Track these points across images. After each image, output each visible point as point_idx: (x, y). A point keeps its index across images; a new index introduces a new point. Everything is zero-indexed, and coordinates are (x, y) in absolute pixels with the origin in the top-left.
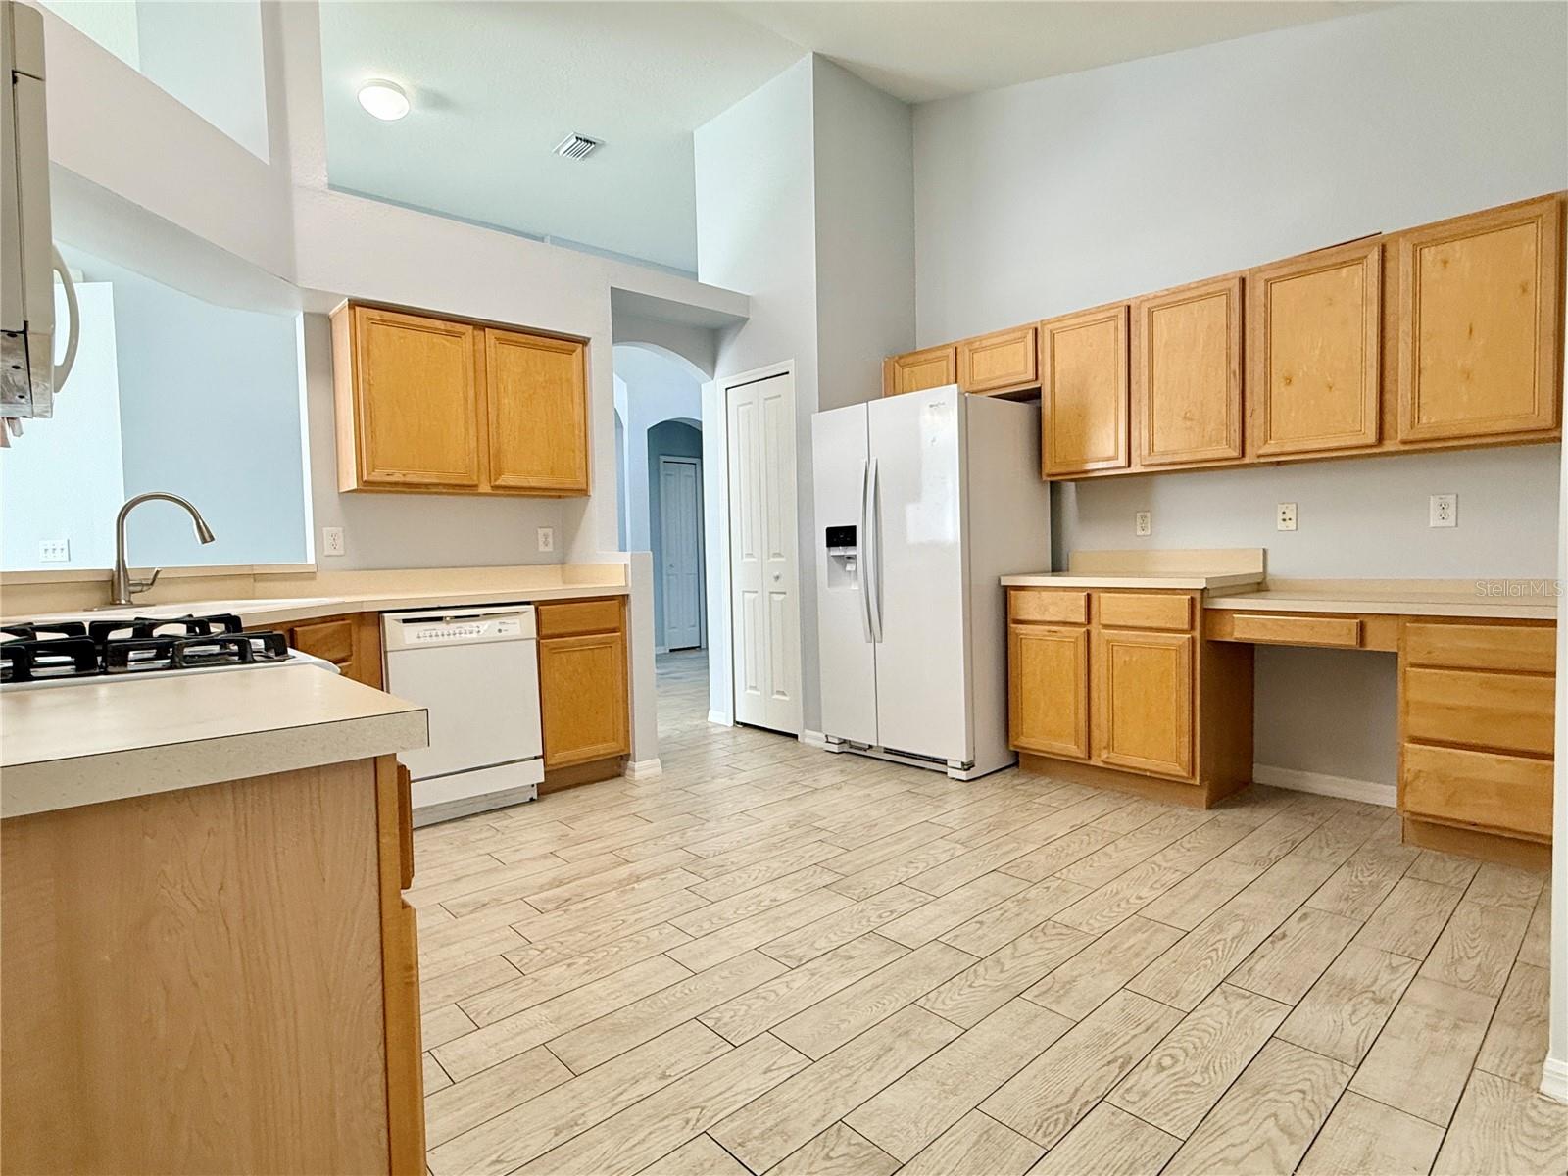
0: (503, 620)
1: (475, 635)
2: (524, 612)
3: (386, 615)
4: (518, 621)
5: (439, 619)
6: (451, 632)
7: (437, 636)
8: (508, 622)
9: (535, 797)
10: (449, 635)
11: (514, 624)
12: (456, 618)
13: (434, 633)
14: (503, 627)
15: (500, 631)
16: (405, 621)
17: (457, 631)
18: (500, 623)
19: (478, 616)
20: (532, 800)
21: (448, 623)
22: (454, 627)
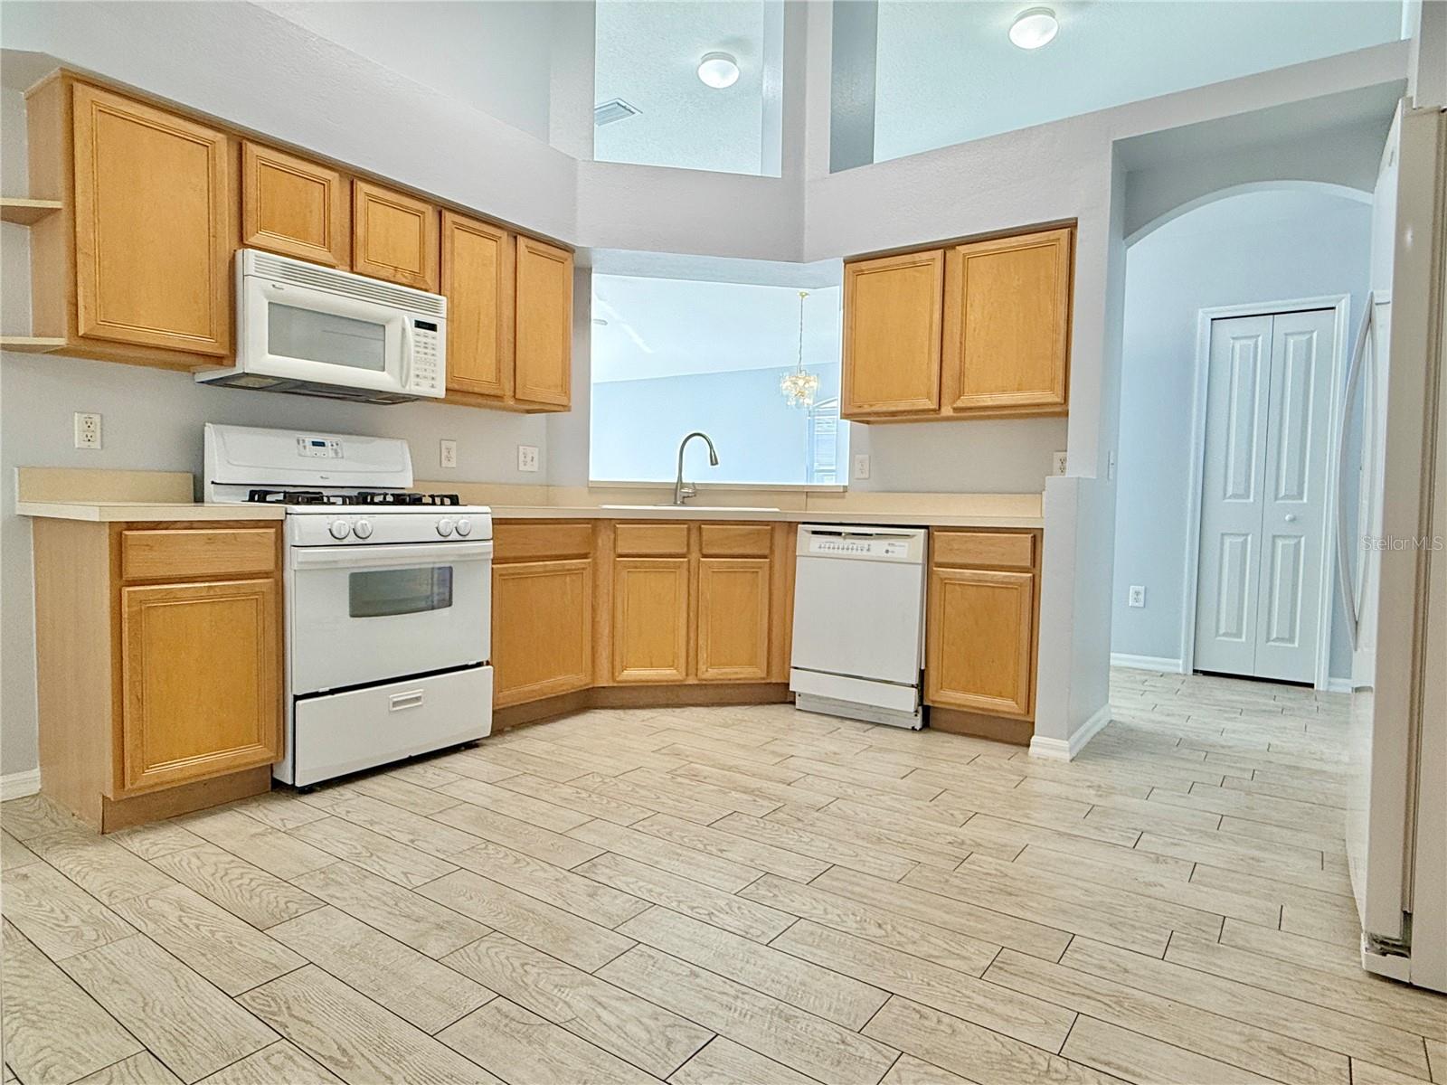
0: (892, 541)
1: (865, 552)
2: (914, 536)
3: (800, 526)
4: (907, 544)
5: (840, 534)
6: (846, 547)
7: (834, 548)
8: (897, 544)
9: (918, 727)
10: (843, 549)
11: (903, 546)
12: (854, 534)
13: (832, 545)
14: (890, 548)
15: (887, 551)
16: (815, 532)
17: (850, 547)
18: (889, 544)
19: (871, 535)
20: (913, 729)
21: (845, 538)
22: (849, 541)
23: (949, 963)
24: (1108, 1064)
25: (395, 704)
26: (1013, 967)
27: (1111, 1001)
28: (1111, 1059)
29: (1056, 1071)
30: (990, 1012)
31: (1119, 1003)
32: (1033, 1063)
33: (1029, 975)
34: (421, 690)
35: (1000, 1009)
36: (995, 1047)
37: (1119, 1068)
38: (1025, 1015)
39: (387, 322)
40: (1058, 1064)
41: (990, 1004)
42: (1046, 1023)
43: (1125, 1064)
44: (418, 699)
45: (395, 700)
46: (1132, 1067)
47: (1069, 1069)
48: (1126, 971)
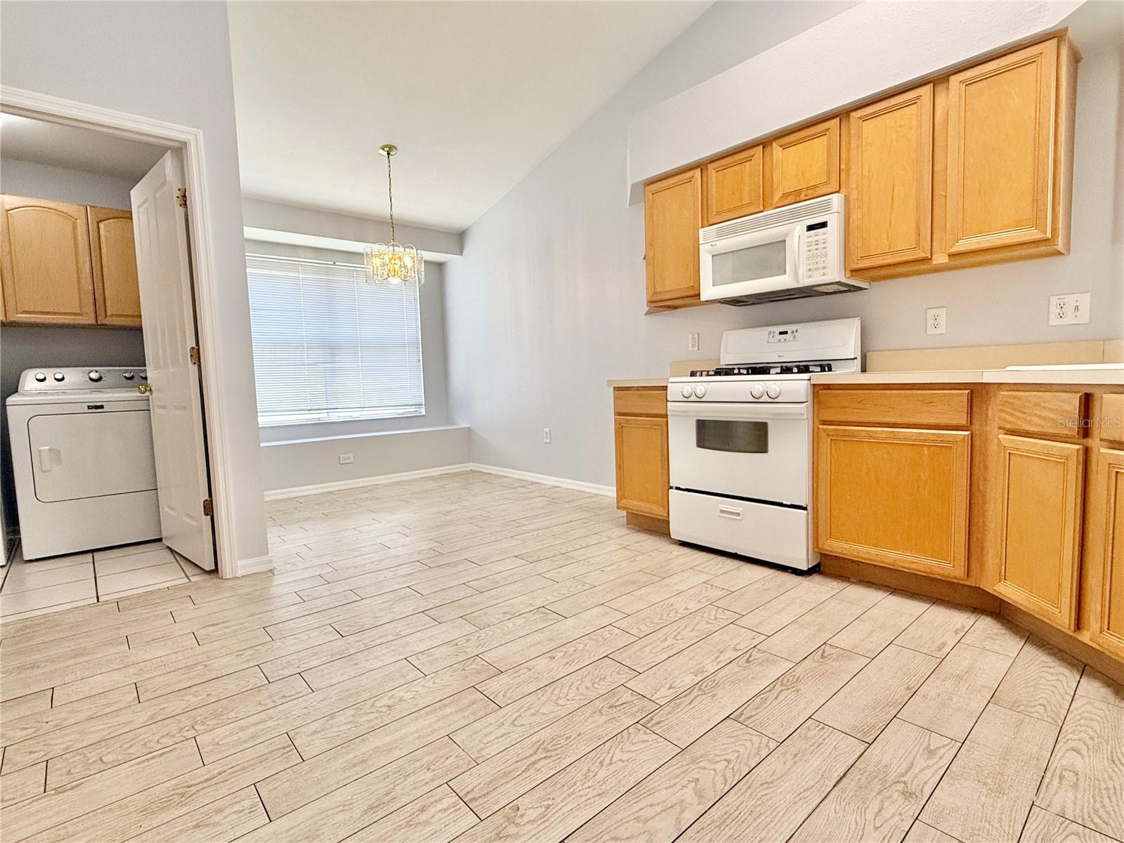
23: (317, 724)
24: (161, 755)
25: (722, 511)
26: (279, 755)
27: (190, 791)
28: (161, 758)
29: (188, 730)
30: (255, 725)
31: (182, 795)
32: (204, 724)
33: (262, 759)
34: (741, 509)
35: (253, 729)
36: (233, 715)
37: (154, 757)
38: (236, 737)
39: (786, 237)
40: (191, 733)
41: (261, 726)
42: (218, 743)
43: (151, 762)
44: (738, 514)
45: (722, 509)
46: (146, 764)
47: (183, 736)
48: (197, 826)
